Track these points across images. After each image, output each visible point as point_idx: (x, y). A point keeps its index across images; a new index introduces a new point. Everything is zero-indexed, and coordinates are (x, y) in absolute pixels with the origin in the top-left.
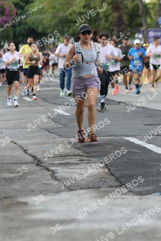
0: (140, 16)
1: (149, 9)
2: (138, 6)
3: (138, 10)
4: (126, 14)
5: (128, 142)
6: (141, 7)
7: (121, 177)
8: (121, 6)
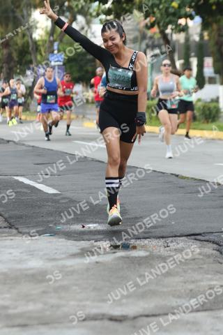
0: (30, 54)
1: (39, 46)
2: (28, 43)
3: (28, 47)
4: (16, 50)
5: (18, 182)
6: (31, 43)
7: (10, 217)
8: (11, 43)
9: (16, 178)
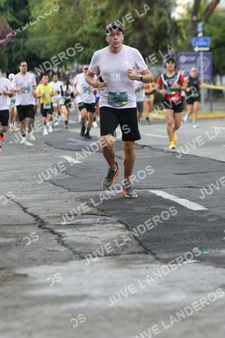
0: (168, 37)
1: (179, 27)
2: (166, 24)
3: (166, 29)
5: (155, 196)
6: (169, 25)
7: (146, 240)
8: (145, 24)
9: (153, 191)
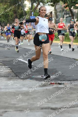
0: (23, 16)
4: (19, 15)
6: (24, 12)
7: (16, 73)
8: (17, 12)
